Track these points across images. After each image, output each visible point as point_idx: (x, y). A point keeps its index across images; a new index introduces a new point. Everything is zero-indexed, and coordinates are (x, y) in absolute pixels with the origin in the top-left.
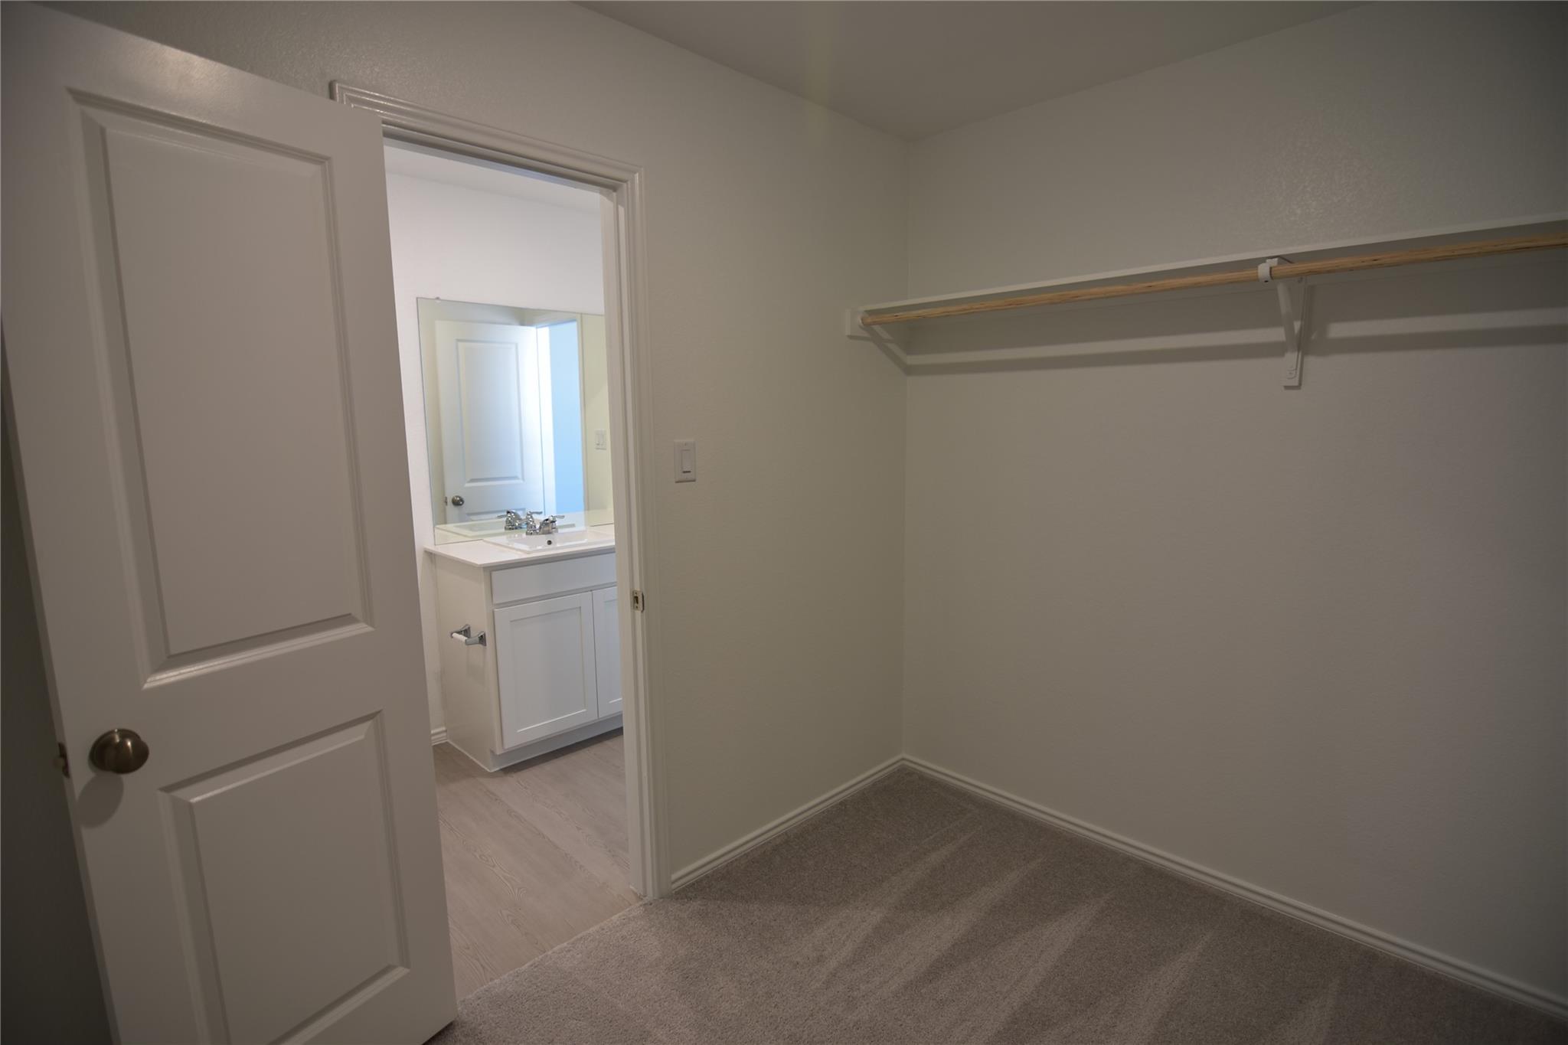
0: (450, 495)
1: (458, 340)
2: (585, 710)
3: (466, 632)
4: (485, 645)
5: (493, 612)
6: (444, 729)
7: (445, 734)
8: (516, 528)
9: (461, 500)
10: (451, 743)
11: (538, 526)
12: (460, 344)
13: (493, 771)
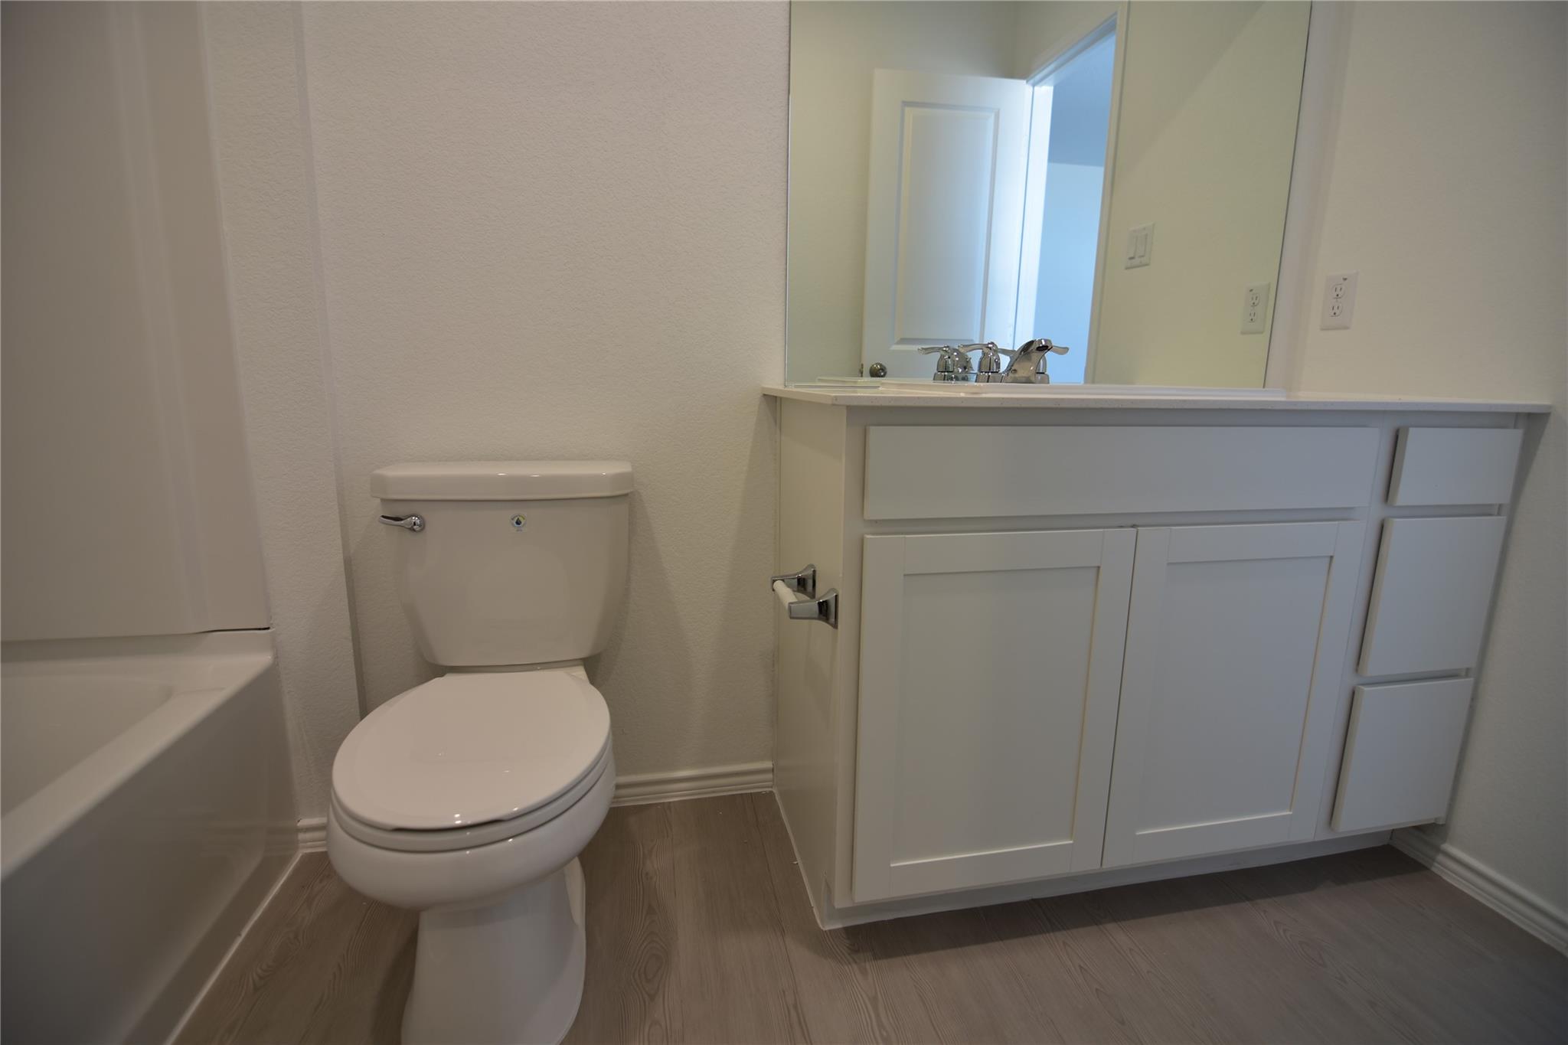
0: (868, 363)
1: (906, 104)
2: (1071, 842)
3: (803, 584)
4: (835, 626)
5: (862, 540)
6: (768, 764)
7: (770, 776)
8: (957, 379)
9: (883, 369)
10: (777, 798)
11: (1005, 361)
12: (907, 109)
13: (827, 928)
